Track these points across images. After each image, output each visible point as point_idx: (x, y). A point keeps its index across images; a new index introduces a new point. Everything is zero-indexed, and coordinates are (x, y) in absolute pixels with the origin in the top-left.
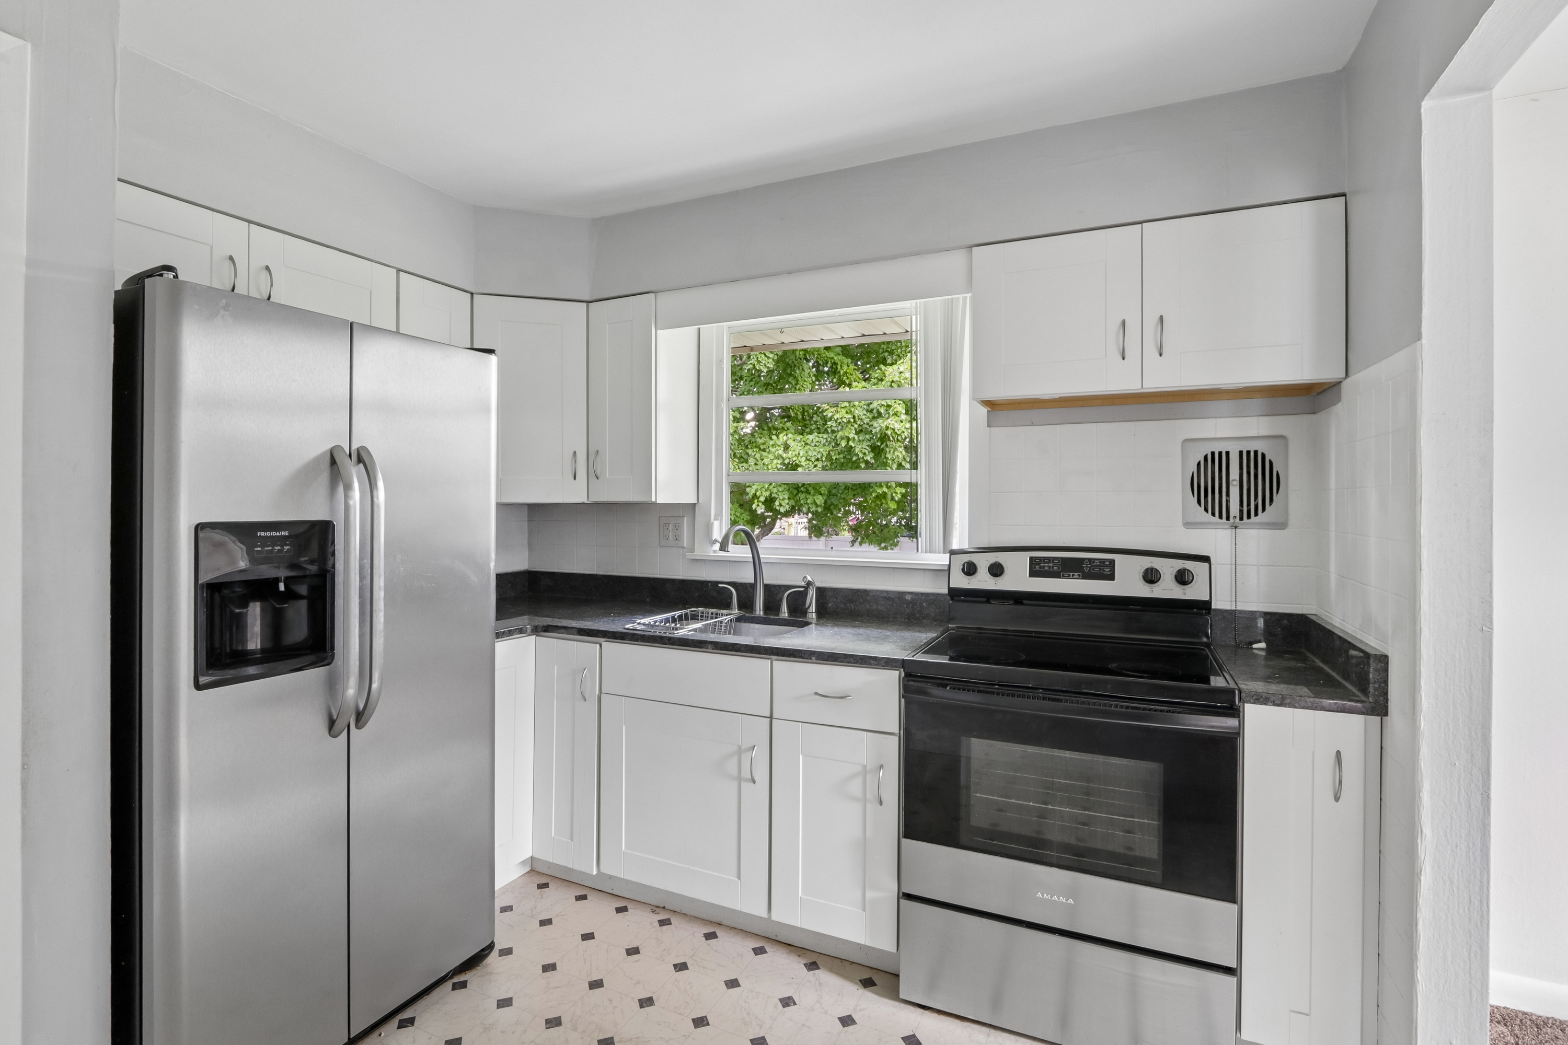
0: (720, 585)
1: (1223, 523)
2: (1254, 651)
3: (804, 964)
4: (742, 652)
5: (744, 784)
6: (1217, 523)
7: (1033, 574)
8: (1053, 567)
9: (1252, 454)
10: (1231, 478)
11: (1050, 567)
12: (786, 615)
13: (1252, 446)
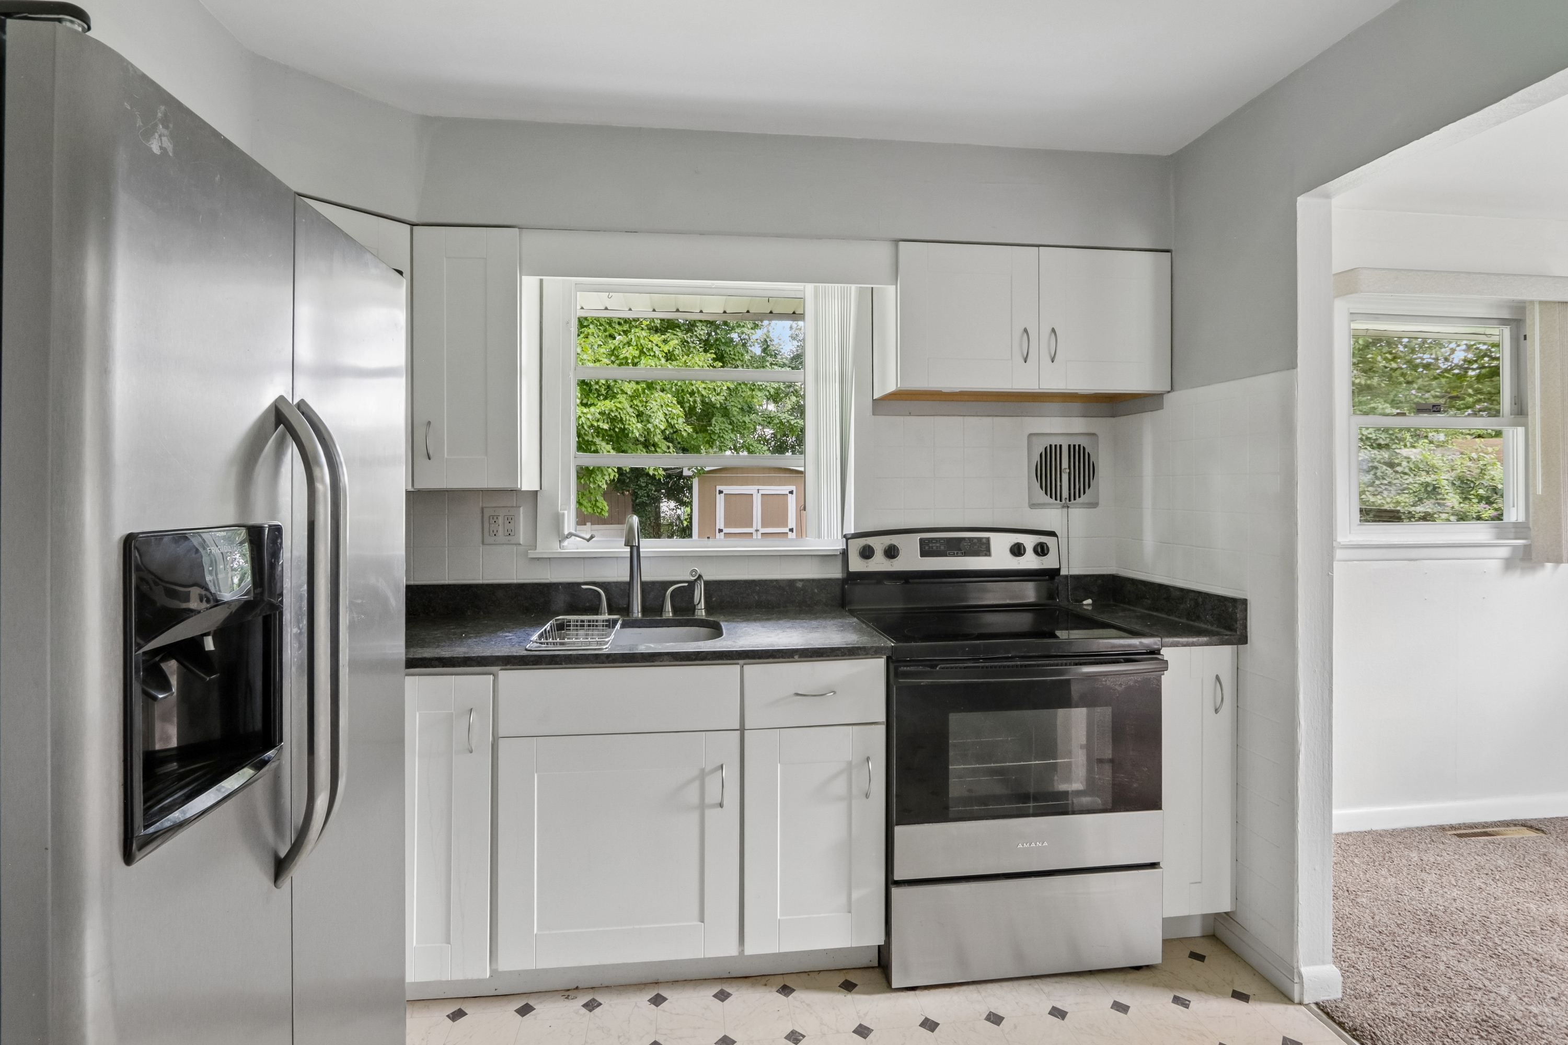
0: (584, 587)
1: (1056, 504)
2: (1085, 607)
3: (777, 991)
4: (709, 660)
5: (708, 813)
6: (1054, 504)
7: (924, 554)
8: (940, 546)
9: (1077, 447)
10: (1063, 467)
11: (937, 546)
12: (671, 615)
13: (1076, 441)
